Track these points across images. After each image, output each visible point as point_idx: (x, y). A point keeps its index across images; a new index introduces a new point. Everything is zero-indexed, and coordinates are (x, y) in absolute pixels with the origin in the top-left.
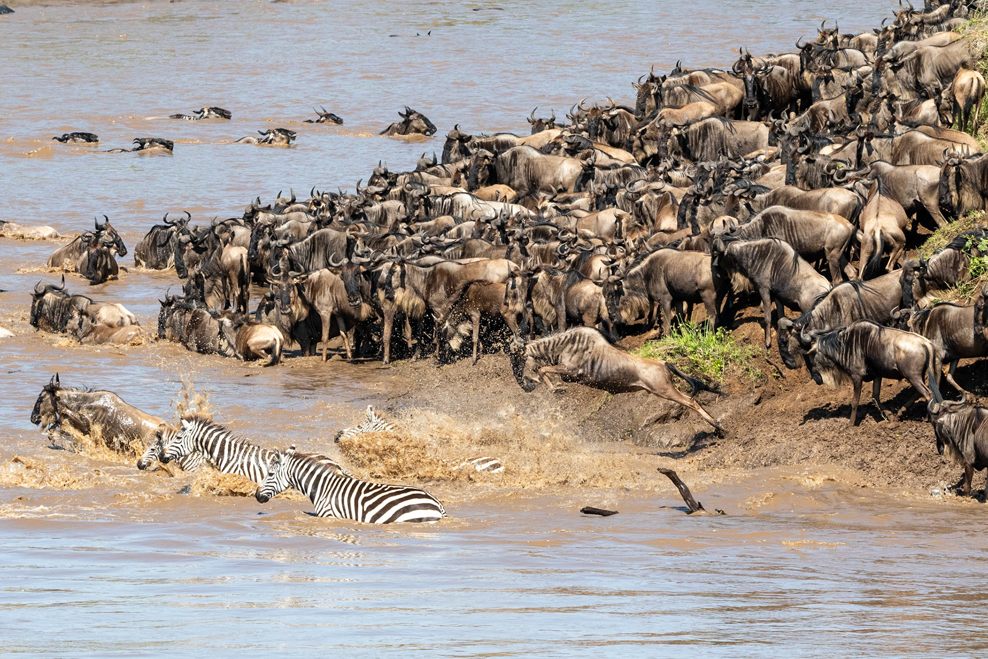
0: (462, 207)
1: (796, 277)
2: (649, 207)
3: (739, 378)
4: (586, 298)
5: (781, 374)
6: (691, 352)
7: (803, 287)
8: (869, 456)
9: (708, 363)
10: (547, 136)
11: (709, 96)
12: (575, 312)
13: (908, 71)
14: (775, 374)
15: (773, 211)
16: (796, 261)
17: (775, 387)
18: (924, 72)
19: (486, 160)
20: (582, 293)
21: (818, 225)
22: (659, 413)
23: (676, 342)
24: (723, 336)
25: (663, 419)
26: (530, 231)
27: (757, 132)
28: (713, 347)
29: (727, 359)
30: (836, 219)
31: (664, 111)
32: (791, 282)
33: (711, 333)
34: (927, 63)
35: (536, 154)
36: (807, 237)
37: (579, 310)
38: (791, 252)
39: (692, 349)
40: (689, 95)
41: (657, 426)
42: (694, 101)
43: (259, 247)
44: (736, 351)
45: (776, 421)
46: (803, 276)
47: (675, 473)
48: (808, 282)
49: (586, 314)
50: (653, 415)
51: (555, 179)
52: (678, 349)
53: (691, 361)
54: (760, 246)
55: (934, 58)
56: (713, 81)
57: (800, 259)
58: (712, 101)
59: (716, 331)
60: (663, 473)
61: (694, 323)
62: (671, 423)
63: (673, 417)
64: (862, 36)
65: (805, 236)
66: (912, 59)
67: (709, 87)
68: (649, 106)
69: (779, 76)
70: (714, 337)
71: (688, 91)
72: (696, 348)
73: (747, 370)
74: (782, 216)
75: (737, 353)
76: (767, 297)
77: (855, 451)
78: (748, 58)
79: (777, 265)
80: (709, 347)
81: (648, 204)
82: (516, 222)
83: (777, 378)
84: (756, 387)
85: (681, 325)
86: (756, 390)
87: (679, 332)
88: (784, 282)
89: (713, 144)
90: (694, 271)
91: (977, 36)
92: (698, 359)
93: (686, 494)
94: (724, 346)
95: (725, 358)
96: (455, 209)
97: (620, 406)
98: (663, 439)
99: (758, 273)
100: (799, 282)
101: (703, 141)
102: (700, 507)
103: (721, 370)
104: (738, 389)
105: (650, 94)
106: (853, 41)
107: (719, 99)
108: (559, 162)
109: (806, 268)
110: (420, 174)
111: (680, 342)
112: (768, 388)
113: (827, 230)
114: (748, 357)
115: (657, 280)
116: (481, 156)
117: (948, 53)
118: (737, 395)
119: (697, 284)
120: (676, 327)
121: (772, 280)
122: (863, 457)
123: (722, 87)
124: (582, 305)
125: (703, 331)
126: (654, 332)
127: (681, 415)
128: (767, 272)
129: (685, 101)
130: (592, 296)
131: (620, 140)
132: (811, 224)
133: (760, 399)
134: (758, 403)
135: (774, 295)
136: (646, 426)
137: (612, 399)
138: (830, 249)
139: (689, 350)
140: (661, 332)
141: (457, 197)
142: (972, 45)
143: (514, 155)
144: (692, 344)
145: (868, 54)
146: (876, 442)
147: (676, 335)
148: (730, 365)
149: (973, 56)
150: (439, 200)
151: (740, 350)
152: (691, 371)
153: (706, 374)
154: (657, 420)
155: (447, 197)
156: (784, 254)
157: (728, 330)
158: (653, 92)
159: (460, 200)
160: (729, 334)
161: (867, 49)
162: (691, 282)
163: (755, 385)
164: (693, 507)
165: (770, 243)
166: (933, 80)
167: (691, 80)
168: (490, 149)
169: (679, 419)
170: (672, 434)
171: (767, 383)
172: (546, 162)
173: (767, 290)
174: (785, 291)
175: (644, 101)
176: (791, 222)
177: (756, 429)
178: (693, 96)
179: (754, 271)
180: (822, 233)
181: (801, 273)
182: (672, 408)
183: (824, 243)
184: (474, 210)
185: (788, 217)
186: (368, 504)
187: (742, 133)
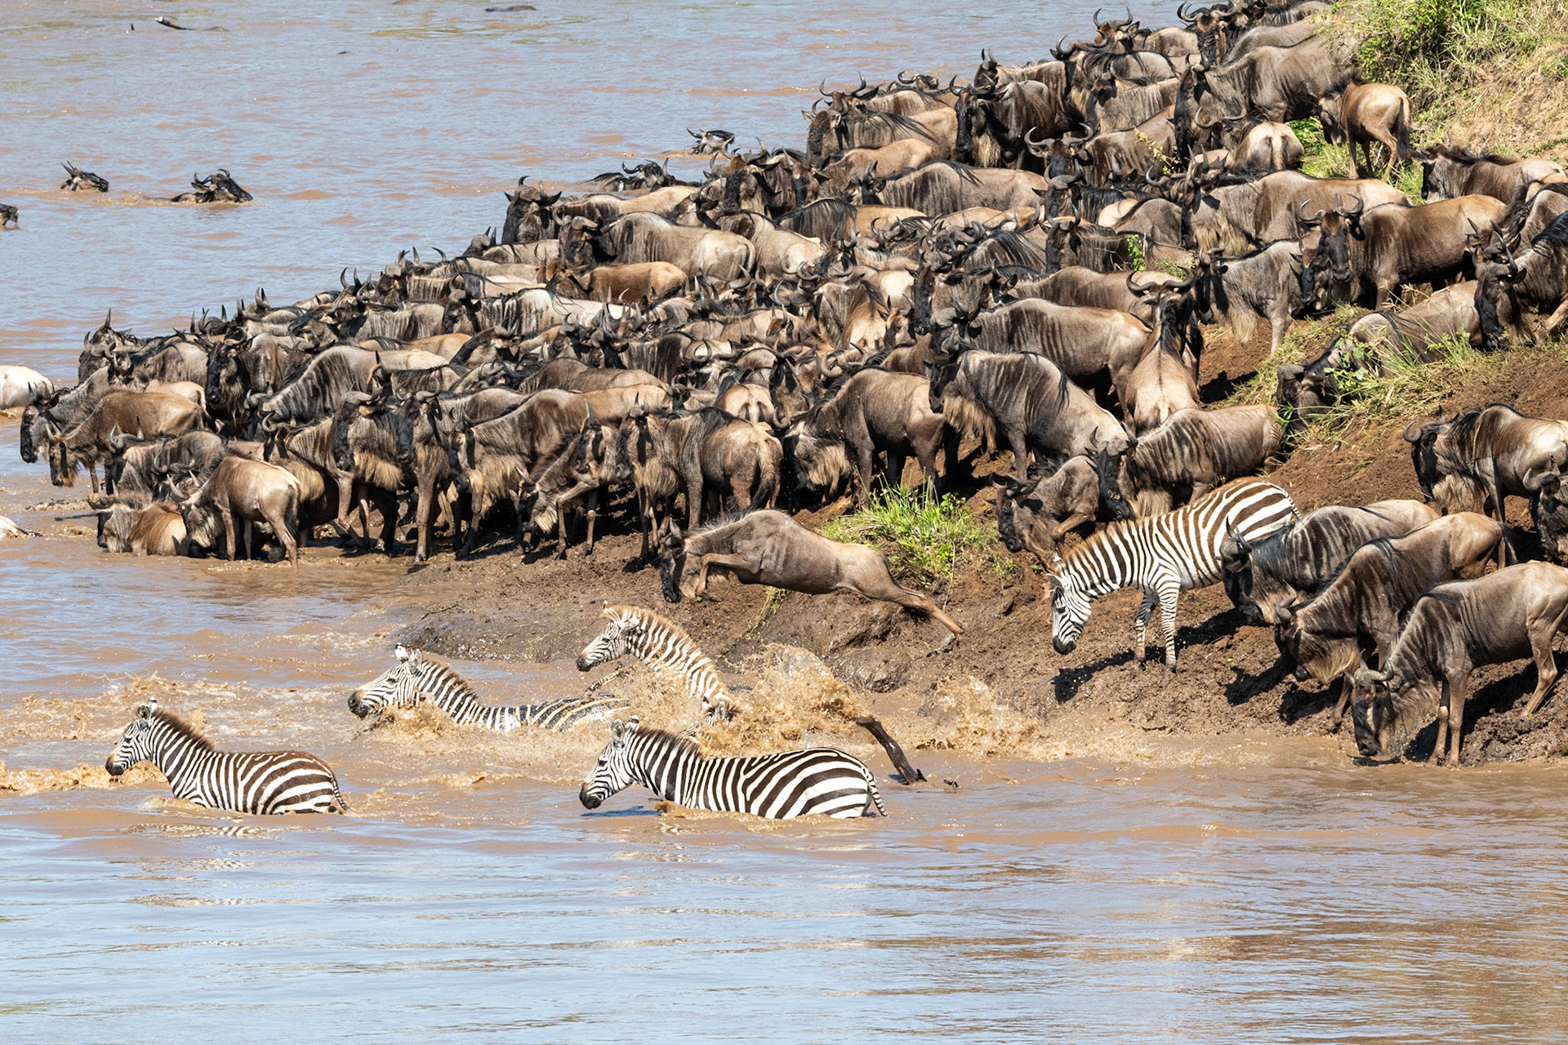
0: (536, 311)
1: (1062, 413)
2: (835, 304)
3: (978, 573)
4: (735, 450)
5: (1044, 565)
6: (903, 534)
7: (1076, 430)
8: (1187, 691)
9: (928, 551)
10: (667, 196)
11: (924, 130)
12: (717, 472)
13: (1235, 88)
14: (1035, 567)
15: (1030, 307)
16: (1063, 387)
17: (1036, 586)
18: (1261, 87)
19: (585, 234)
20: (729, 442)
21: (1097, 329)
22: (855, 630)
23: (878, 517)
24: (951, 507)
25: (859, 640)
26: (653, 346)
27: (1012, 184)
28: (936, 526)
29: (959, 544)
30: (1127, 320)
31: (851, 154)
32: (1057, 423)
33: (933, 503)
34: (1266, 74)
35: (663, 225)
36: (1079, 348)
37: (723, 469)
38: (1056, 374)
39: (903, 529)
40: (893, 130)
41: (851, 651)
42: (901, 139)
43: (222, 381)
44: (973, 532)
45: (1037, 639)
46: (1075, 411)
47: (879, 724)
48: (1083, 422)
49: (735, 476)
50: (841, 636)
51: (692, 263)
52: (882, 529)
53: (902, 548)
54: (1007, 365)
55: (1276, 66)
56: (929, 107)
57: (1070, 385)
58: (930, 138)
59: (941, 500)
60: (862, 725)
61: (905, 487)
62: (873, 647)
63: (876, 637)
64: (1164, 33)
65: (1076, 349)
66: (1241, 68)
67: (923, 117)
68: (828, 147)
69: (1036, 96)
70: (938, 510)
71: (891, 122)
72: (909, 527)
73: (991, 560)
74: (1038, 316)
75: (974, 534)
76: (1020, 445)
77: (1164, 684)
78: (993, 67)
79: (1035, 396)
80: (931, 524)
81: (833, 299)
82: (631, 330)
83: (1039, 572)
84: (1005, 588)
85: (885, 491)
86: (1005, 592)
87: (883, 502)
88: (1045, 422)
89: (938, 204)
90: (900, 407)
91: (1344, 29)
92: (913, 545)
93: (897, 757)
94: (953, 522)
95: (956, 543)
96: (524, 315)
97: (792, 620)
98: (860, 672)
99: (1005, 409)
100: (1070, 422)
101: (922, 200)
102: (920, 777)
103: (949, 560)
104: (977, 590)
105: (829, 128)
106: (1150, 39)
107: (940, 134)
108: (699, 236)
109: (1080, 400)
110: (467, 262)
111: (884, 518)
112: (1024, 589)
113: (1111, 337)
114: (992, 541)
115: (854, 418)
116: (577, 227)
117: (1299, 56)
118: (977, 600)
119: (905, 427)
120: (878, 495)
121: (1027, 418)
122: (1176, 694)
123: (943, 116)
124: (729, 461)
125: (920, 501)
126: (844, 502)
127: (887, 633)
128: (1019, 407)
129: (887, 138)
130: (745, 448)
131: (785, 203)
132: (1085, 328)
133: (1011, 606)
134: (1009, 611)
135: (1032, 442)
136: (833, 651)
137: (778, 611)
138: (1117, 368)
139: (899, 530)
140: (855, 503)
141: (527, 296)
142: (1336, 44)
143: (629, 227)
144: (904, 521)
145: (1173, 60)
146: (1196, 671)
147: (877, 506)
148: (965, 553)
149: (1337, 61)
150: (498, 303)
151: (978, 530)
152: (903, 564)
153: (925, 567)
154: (851, 642)
155: (509, 297)
156: (1045, 377)
157: (959, 498)
158: (833, 124)
159: (532, 301)
160: (961, 505)
161: (1172, 51)
162: (895, 423)
163: (1003, 584)
164: (907, 775)
165: (1022, 361)
166: (1276, 101)
167: (898, 104)
168: (591, 216)
169: (884, 640)
170: (874, 664)
171: (1023, 580)
172: (679, 236)
173: (1021, 435)
174: (1048, 436)
175: (820, 140)
176: (1053, 326)
177: (1006, 653)
178: (898, 131)
179: (999, 404)
180: (1103, 342)
181: (1073, 406)
182: (874, 621)
183: (1107, 357)
184: (556, 315)
185: (1050, 316)
186: (750, 789)
187: (989, 186)
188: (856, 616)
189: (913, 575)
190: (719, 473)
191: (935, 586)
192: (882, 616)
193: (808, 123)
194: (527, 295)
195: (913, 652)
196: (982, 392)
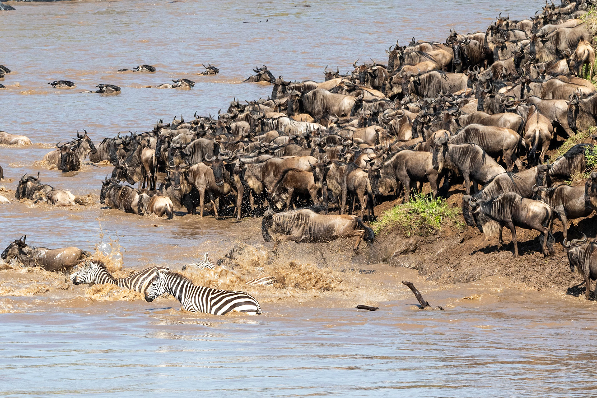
0: (284, 125)
1: (484, 167)
3: (451, 227)
4: (358, 179)
6: (422, 212)
7: (488, 173)
8: (530, 273)
9: (432, 218)
10: (334, 82)
11: (432, 58)
13: (551, 43)
15: (472, 127)
16: (484, 157)
17: (472, 232)
18: (561, 43)
19: (297, 97)
20: (356, 176)
21: (499, 135)
22: (403, 248)
23: (413, 205)
24: (441, 202)
25: (405, 252)
26: (324, 139)
27: (460, 80)
28: (435, 209)
29: (443, 216)
30: (510, 132)
31: (405, 67)
32: (481, 170)
33: (434, 200)
34: (563, 38)
35: (328, 93)
36: (492, 143)
37: (354, 187)
38: (481, 151)
39: (422, 210)
40: (420, 58)
41: (402, 256)
42: (423, 61)
43: (162, 150)
46: (488, 166)
47: (412, 284)
48: (491, 170)
49: (358, 189)
50: (399, 250)
51: (340, 108)
52: (414, 210)
53: (422, 217)
54: (463, 148)
55: (567, 35)
56: (434, 49)
57: (486, 155)
58: (434, 61)
59: (437, 199)
60: (405, 284)
61: (423, 194)
62: (410, 255)
63: (411, 251)
64: (523, 22)
65: (491, 142)
66: (554, 36)
67: (432, 53)
68: (396, 64)
69: (474, 46)
70: (435, 203)
71: (419, 55)
72: (425, 209)
73: (456, 222)
74: (476, 130)
75: (449, 212)
76: (467, 178)
77: (520, 270)
78: (455, 35)
79: (473, 160)
80: (433, 208)
81: (395, 125)
82: (317, 134)
85: (415, 195)
86: (461, 234)
87: (415, 200)
88: (477, 170)
89: (435, 87)
90: (423, 163)
91: (593, 21)
92: (426, 216)
93: (419, 297)
94: (441, 208)
95: (442, 216)
96: (280, 126)
97: (379, 244)
98: (405, 264)
99: (462, 165)
100: (486, 170)
101: (429, 85)
102: (427, 304)
103: (440, 222)
104: (450, 234)
105: (396, 57)
106: (518, 24)
107: (438, 60)
108: (343, 98)
109: (490, 161)
110: (259, 105)
111: (415, 206)
112: (468, 233)
113: (504, 138)
114: (456, 215)
115: (401, 169)
116: (294, 95)
117: (575, 31)
118: (450, 237)
119: (425, 171)
120: (413, 197)
121: (470, 168)
122: (525, 274)
123: (440, 53)
124: (356, 184)
125: (429, 199)
126: (399, 200)
127: (415, 250)
128: (467, 164)
129: (418, 61)
130: (362, 178)
131: (379, 85)
132: (494, 134)
133: (463, 240)
134: (462, 242)
135: (472, 177)
136: (395, 256)
138: (506, 150)
139: (421, 210)
140: (404, 200)
142: (590, 27)
143: (315, 94)
144: (423, 207)
145: (527, 32)
146: (533, 265)
147: (413, 201)
148: (445, 219)
149: (590, 33)
150: (270, 121)
151: (451, 211)
152: (422, 223)
153: (431, 225)
154: (402, 253)
155: (275, 119)
156: (477, 152)
157: (444, 198)
158: (398, 55)
159: (283, 121)
160: (444, 201)
161: (526, 29)
162: (422, 170)
163: (460, 231)
164: (423, 305)
165: (469, 146)
166: (566, 48)
167: (421, 48)
168: (299, 91)
169: (414, 252)
170: (411, 261)
171: (467, 230)
172: (334, 98)
173: (468, 175)
174: (478, 175)
175: (393, 61)
176: (482, 134)
177: (461, 258)
178: (422, 58)
179: (460, 163)
180: (502, 140)
181: (487, 164)
182: (410, 245)
183: (503, 146)
184: (291, 127)
185: (481, 130)
186: (213, 301)
187: (452, 80)
188: (404, 243)
189: (426, 227)
190: (352, 188)
191: (434, 232)
192: (414, 243)
193: (388, 55)
194: (281, 119)
195: (426, 257)
196: (454, 159)
